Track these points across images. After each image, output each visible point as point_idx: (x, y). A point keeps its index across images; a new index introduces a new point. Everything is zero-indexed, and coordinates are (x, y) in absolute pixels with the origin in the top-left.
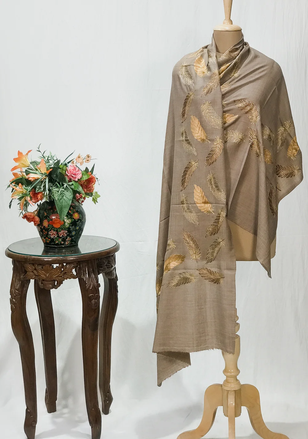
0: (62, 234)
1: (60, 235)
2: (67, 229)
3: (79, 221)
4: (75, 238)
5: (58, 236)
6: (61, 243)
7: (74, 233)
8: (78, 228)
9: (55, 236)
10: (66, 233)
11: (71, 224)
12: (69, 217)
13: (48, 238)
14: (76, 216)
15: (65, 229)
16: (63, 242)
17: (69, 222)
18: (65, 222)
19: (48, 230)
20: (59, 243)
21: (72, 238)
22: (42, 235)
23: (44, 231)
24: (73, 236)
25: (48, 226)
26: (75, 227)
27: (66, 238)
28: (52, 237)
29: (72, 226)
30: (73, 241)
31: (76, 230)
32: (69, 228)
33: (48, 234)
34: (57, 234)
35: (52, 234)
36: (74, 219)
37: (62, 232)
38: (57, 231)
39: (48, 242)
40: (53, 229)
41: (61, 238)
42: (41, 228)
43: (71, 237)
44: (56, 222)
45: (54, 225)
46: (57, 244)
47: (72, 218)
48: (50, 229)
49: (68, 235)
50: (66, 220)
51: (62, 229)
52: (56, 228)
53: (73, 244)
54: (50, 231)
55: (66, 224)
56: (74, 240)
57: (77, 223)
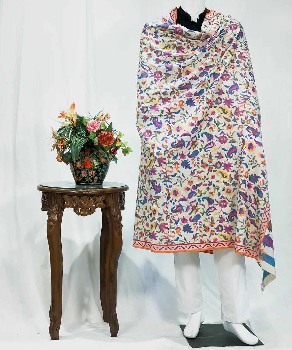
0: (91, 174)
1: (90, 174)
2: (95, 170)
3: (105, 165)
4: (101, 178)
5: (88, 176)
6: (90, 182)
7: (100, 174)
8: (103, 170)
9: (86, 175)
10: (94, 173)
11: (99, 166)
12: (98, 160)
13: (80, 177)
14: (103, 160)
15: (94, 170)
16: (91, 181)
17: (97, 165)
18: (94, 164)
19: (80, 170)
20: (88, 181)
21: (99, 178)
22: (75, 174)
23: (77, 171)
24: (99, 176)
25: (81, 167)
26: (102, 168)
27: (95, 178)
28: (83, 176)
29: (99, 168)
30: (99, 181)
31: (102, 172)
32: (97, 169)
33: (80, 174)
34: (88, 173)
35: (84, 174)
36: (101, 162)
37: (91, 172)
38: (87, 171)
39: (80, 180)
40: (84, 169)
41: (90, 177)
42: (75, 169)
43: (98, 176)
44: (87, 164)
45: (85, 166)
46: (87, 182)
47: (99, 161)
48: (82, 170)
49: (96, 175)
50: (95, 163)
51: (92, 170)
52: (87, 169)
53: (99, 183)
54: (82, 171)
55: (95, 166)
56: (100, 179)
57: (104, 166)
